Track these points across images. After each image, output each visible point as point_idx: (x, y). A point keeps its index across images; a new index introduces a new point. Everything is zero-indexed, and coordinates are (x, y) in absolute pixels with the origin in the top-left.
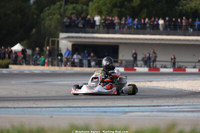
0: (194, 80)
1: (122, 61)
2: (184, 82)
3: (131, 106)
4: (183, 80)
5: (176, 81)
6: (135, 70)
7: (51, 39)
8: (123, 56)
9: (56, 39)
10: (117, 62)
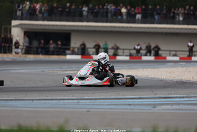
0: (155, 68)
1: (74, 48)
2: (145, 70)
3: (143, 98)
4: (143, 68)
5: (136, 69)
6: (92, 58)
7: (3, 27)
8: (75, 44)
9: (9, 27)
10: (69, 49)
